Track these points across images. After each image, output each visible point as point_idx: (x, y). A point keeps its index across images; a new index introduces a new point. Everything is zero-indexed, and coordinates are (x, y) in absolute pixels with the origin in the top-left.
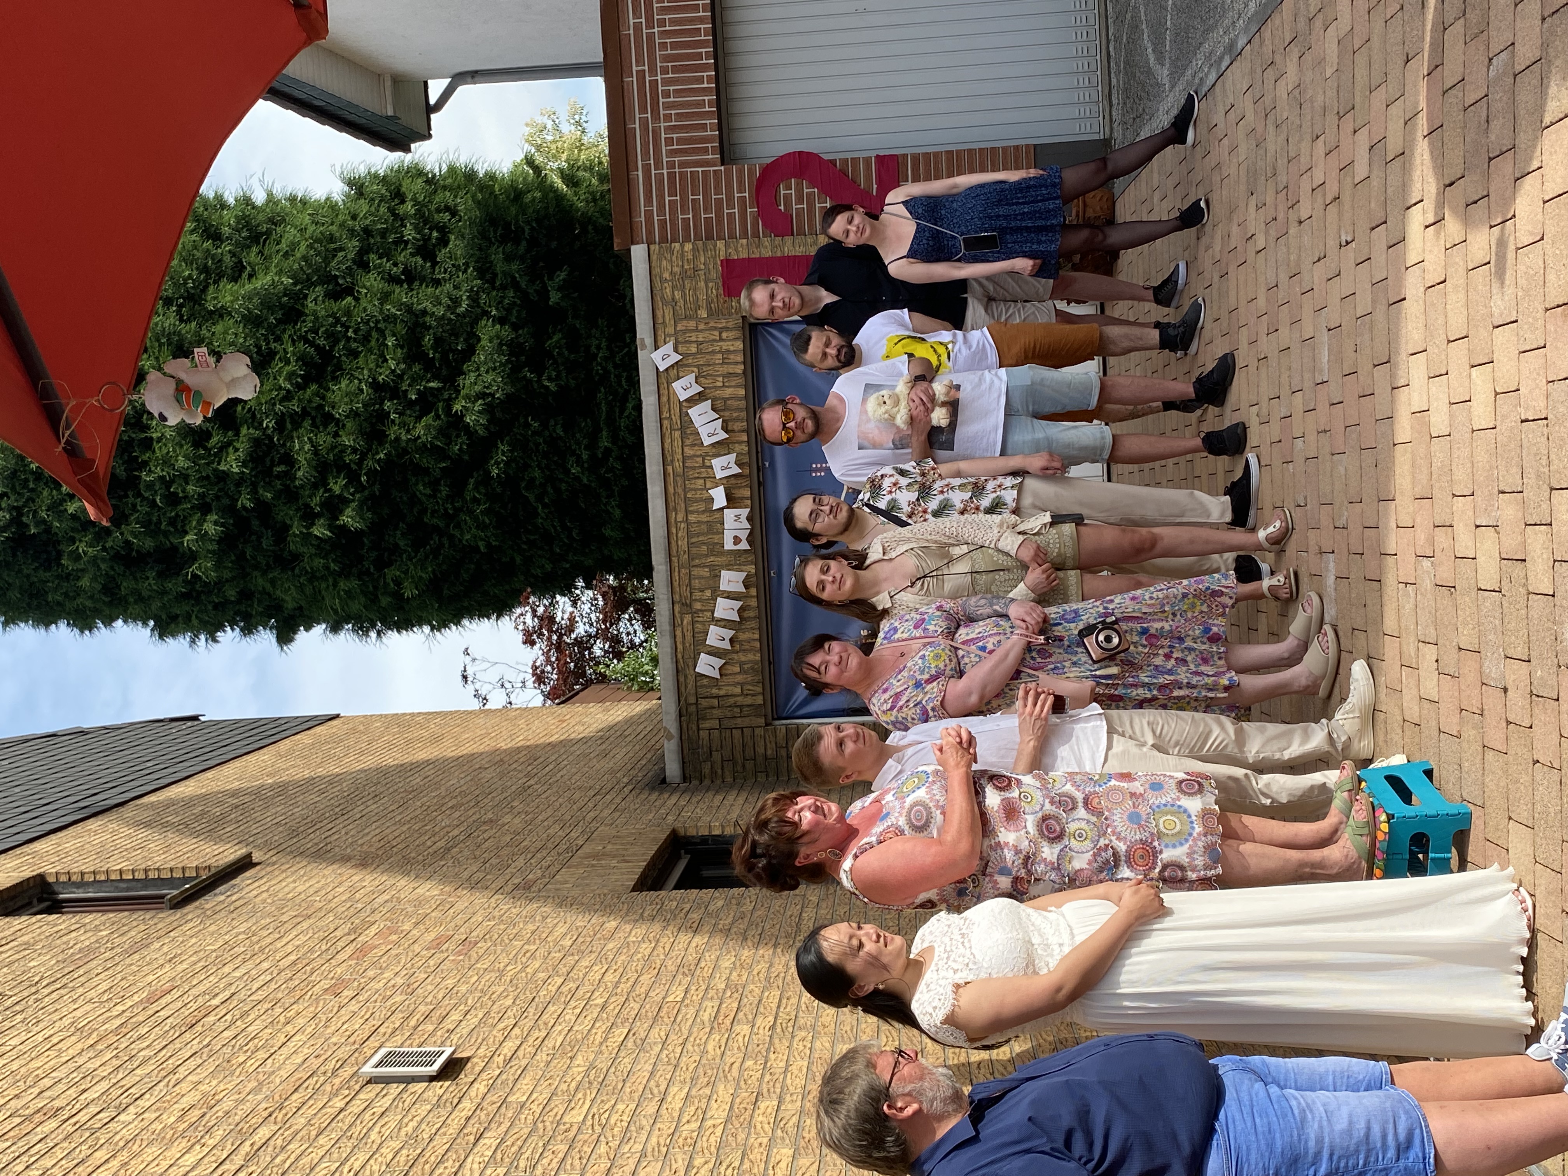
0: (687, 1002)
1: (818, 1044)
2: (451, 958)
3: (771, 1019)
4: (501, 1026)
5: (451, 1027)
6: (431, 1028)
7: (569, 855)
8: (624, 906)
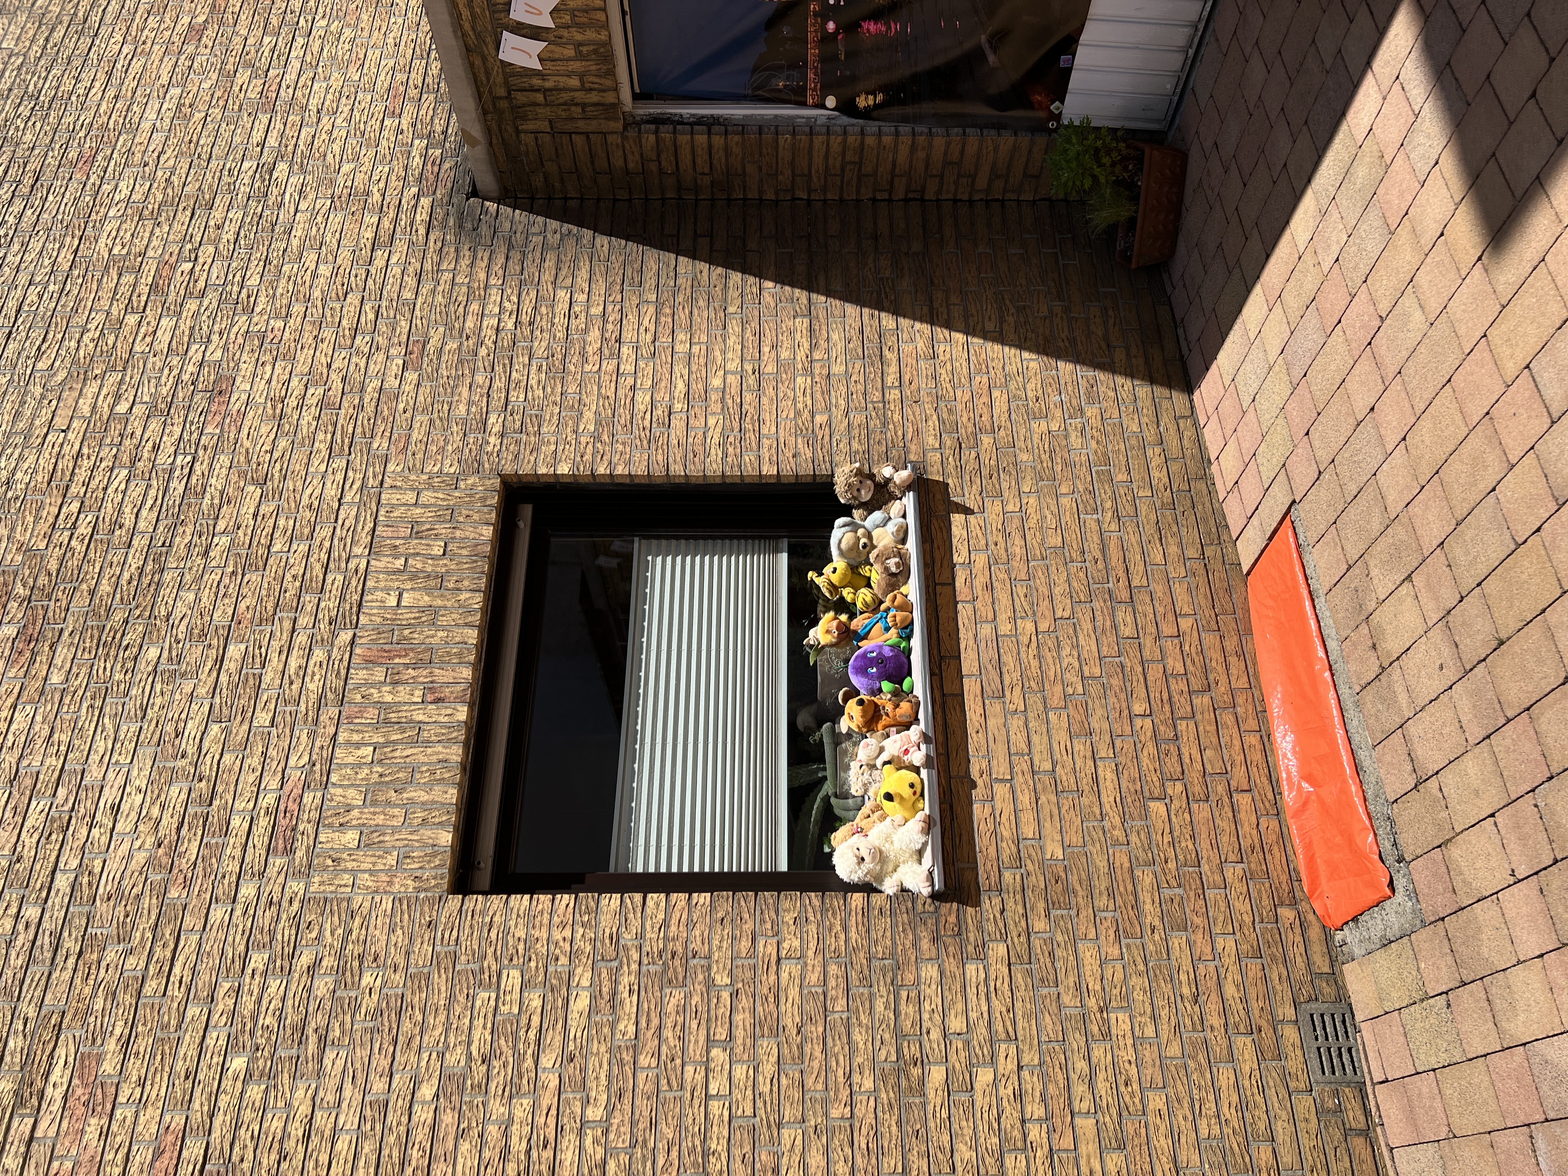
7: (345, 636)
8: (440, 981)
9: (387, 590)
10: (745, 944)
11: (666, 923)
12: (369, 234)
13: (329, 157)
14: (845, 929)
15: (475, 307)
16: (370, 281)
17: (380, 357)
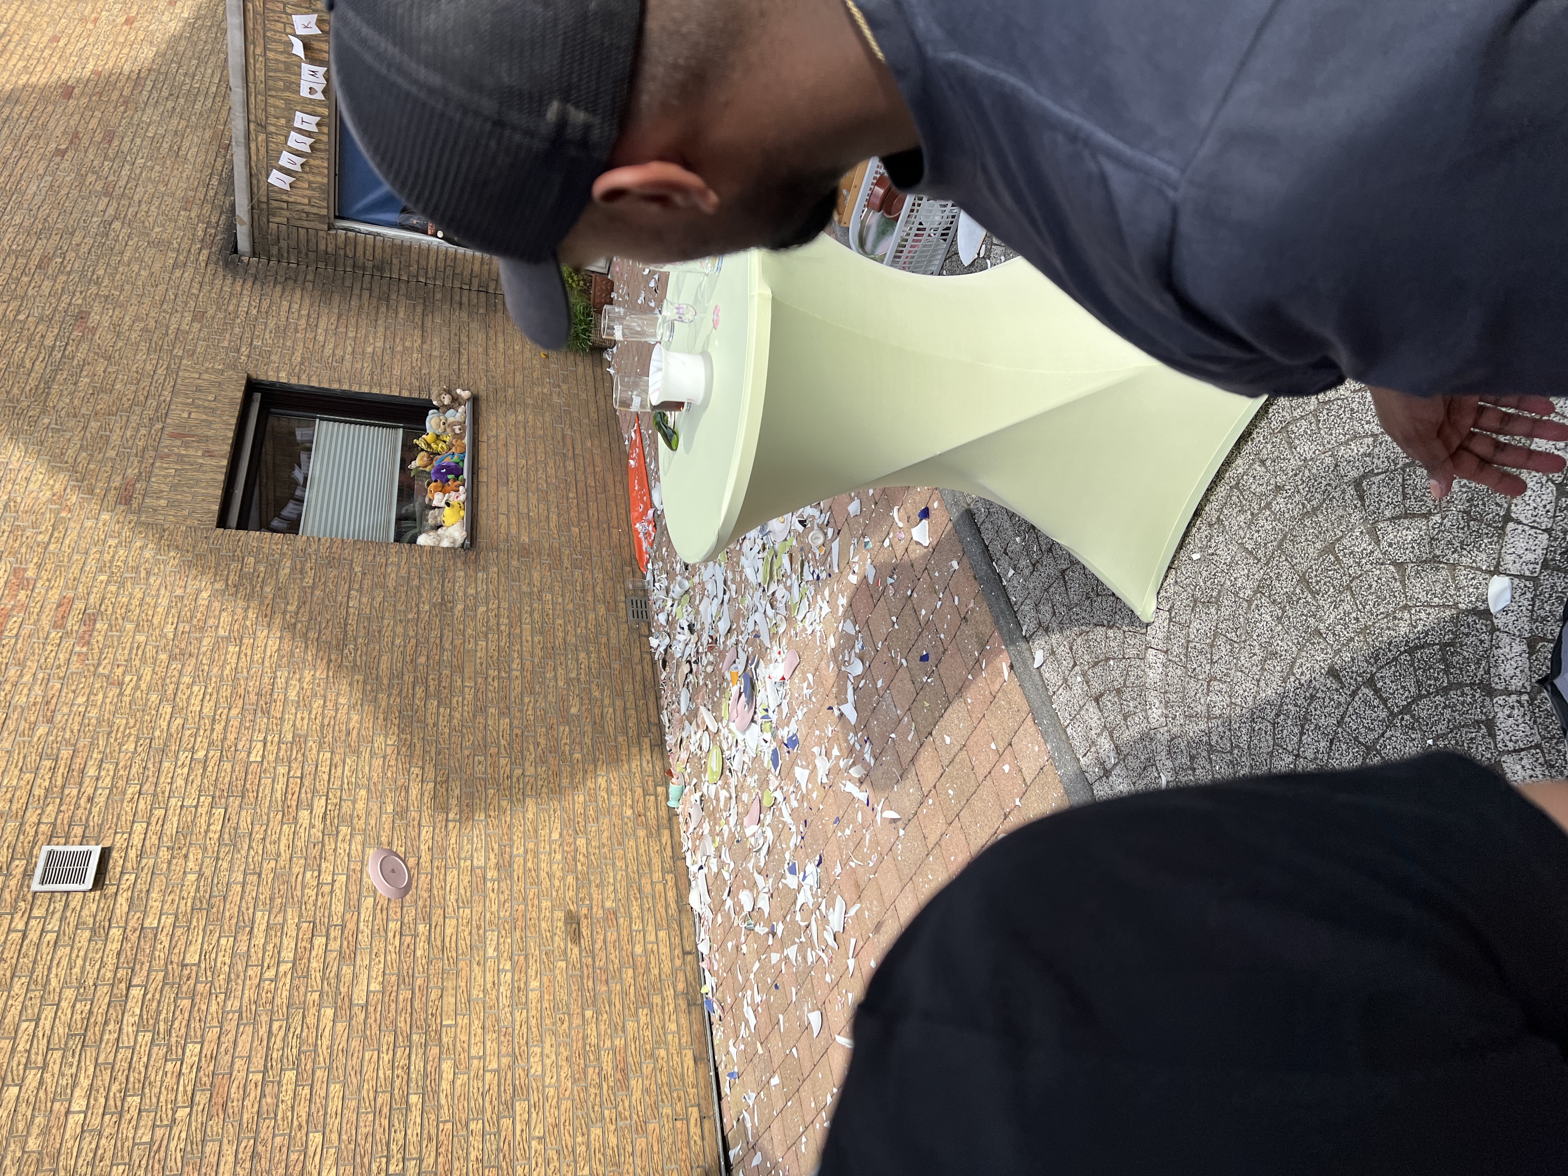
0: (265, 763)
1: (353, 847)
2: (77, 649)
3: (323, 800)
4: (130, 791)
5: (90, 791)
6: (75, 792)
7: (159, 426)
8: (212, 559)
9: (183, 411)
10: (370, 558)
11: (330, 547)
12: (171, 261)
13: (147, 224)
14: (420, 556)
15: (234, 301)
16: (172, 282)
17: (179, 315)
